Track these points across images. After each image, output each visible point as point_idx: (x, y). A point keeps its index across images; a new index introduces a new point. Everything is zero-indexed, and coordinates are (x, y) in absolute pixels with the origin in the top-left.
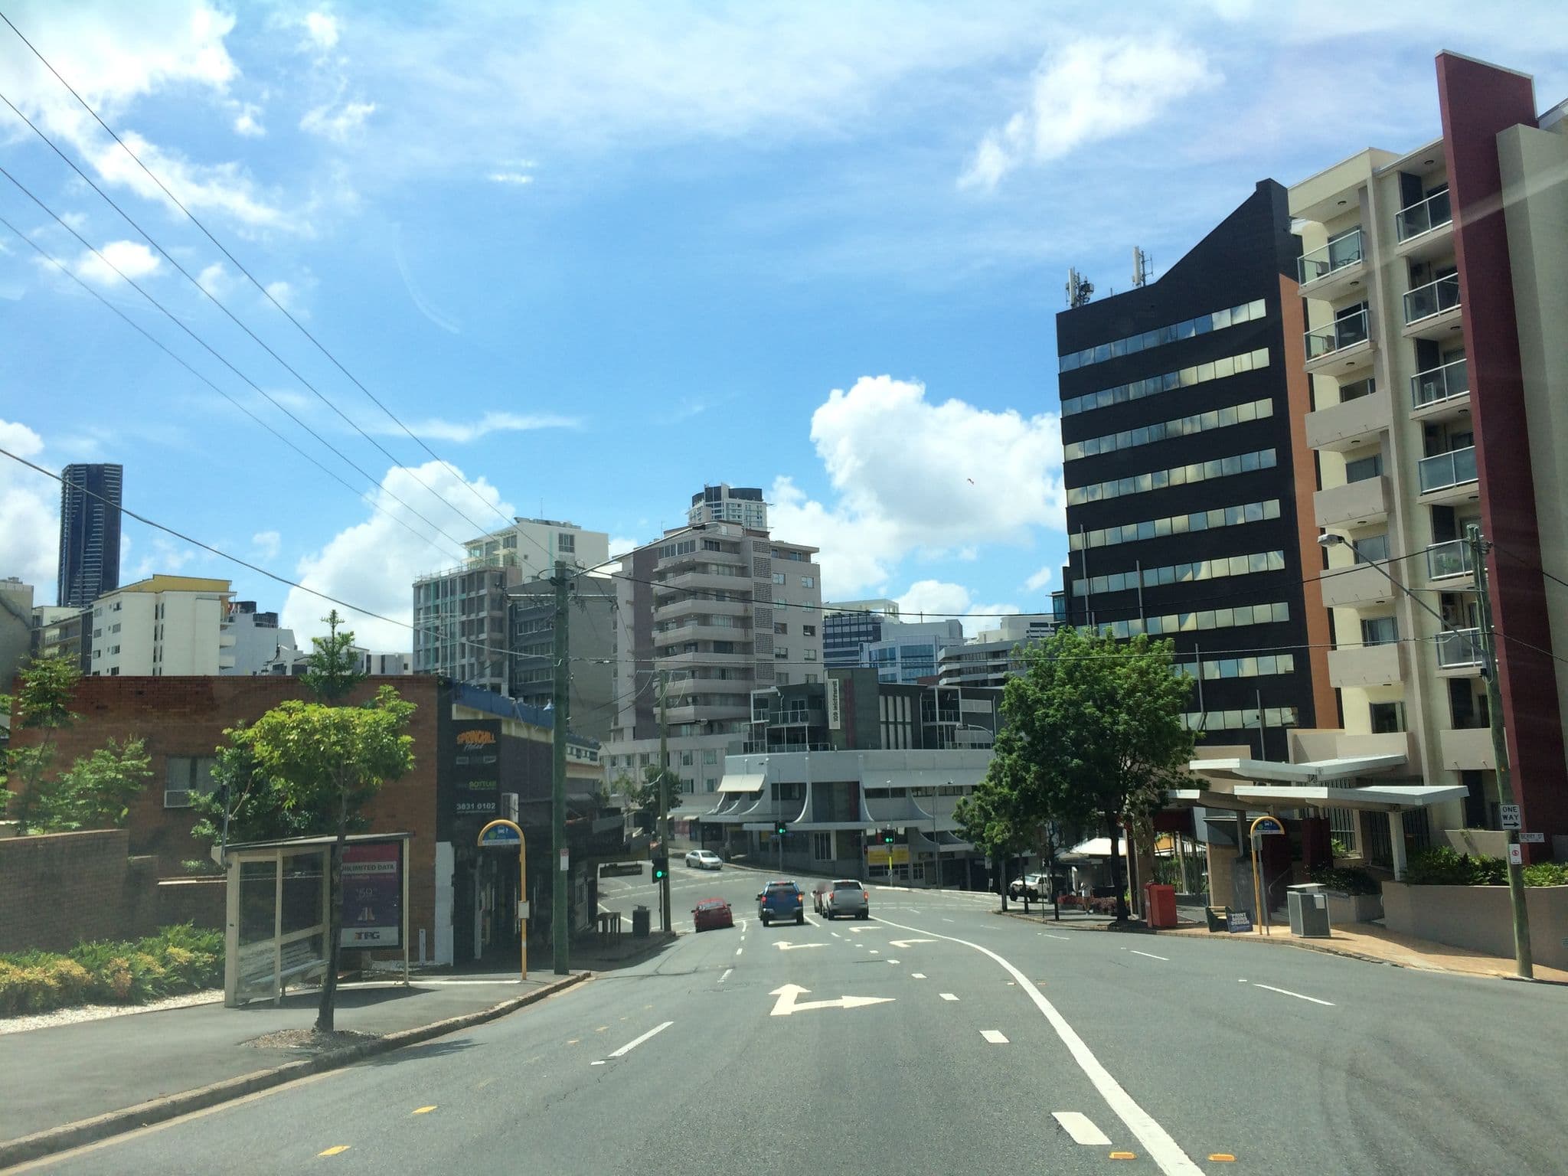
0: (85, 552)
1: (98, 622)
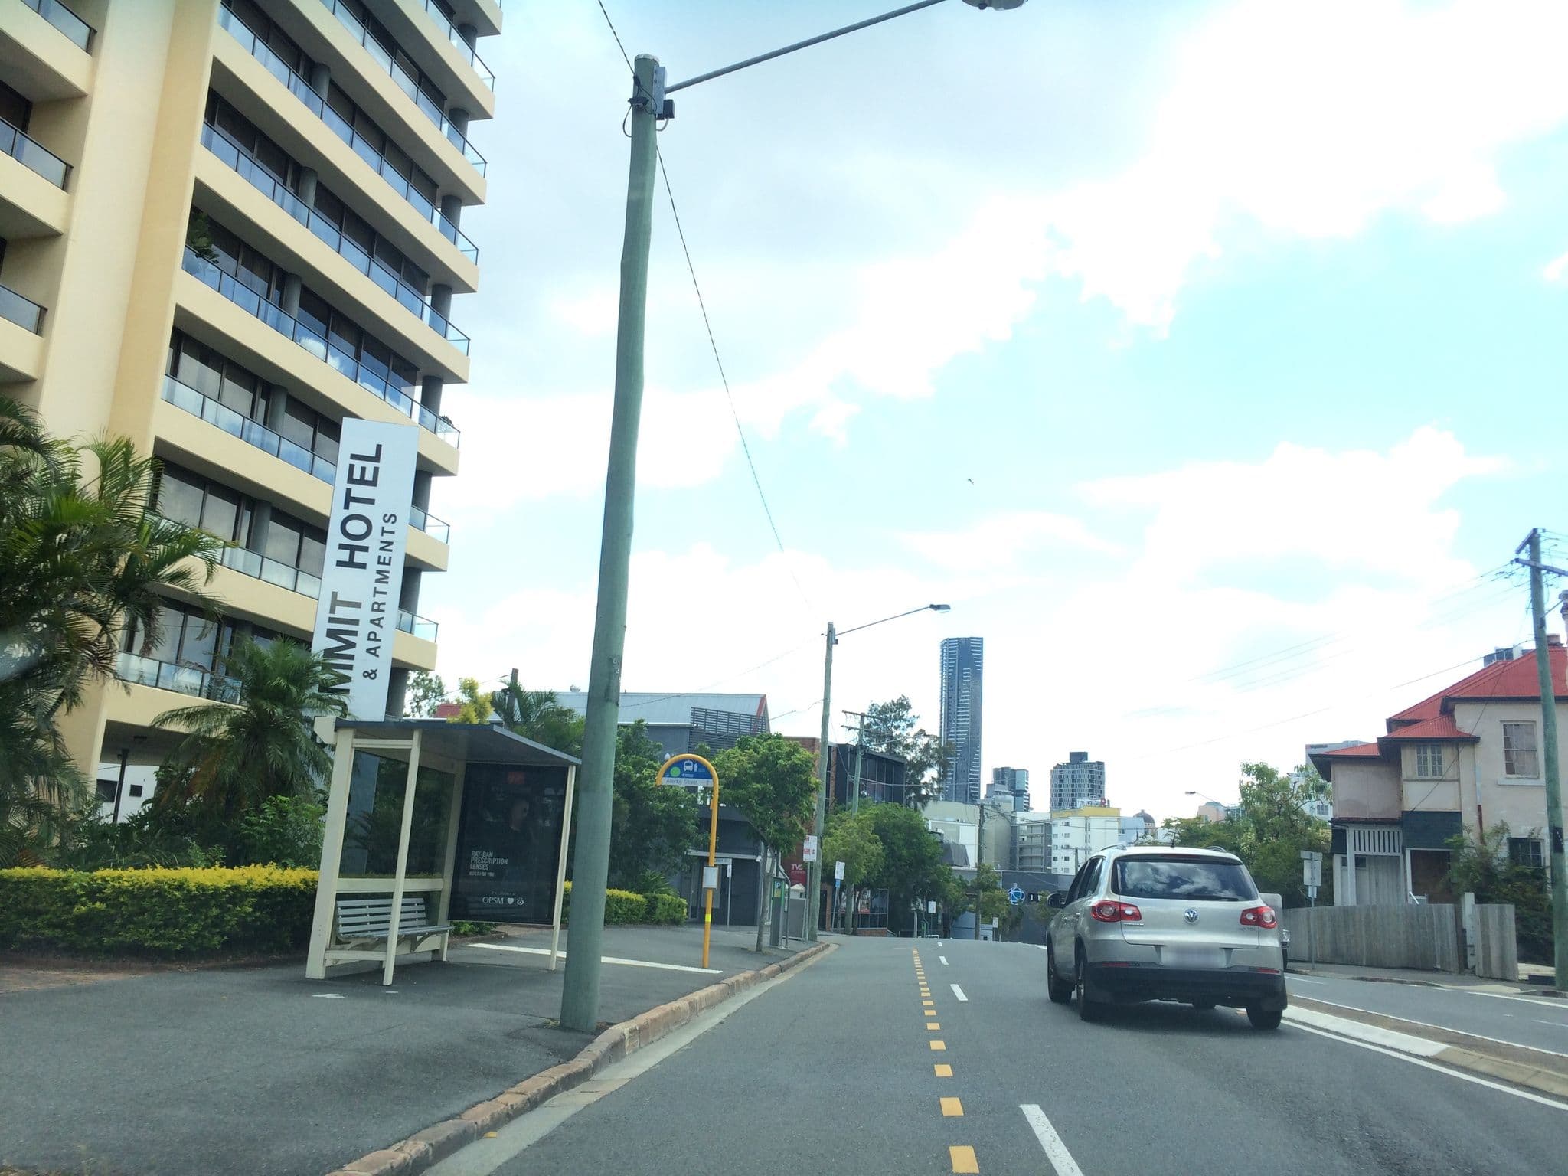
0: (958, 705)
1: (1055, 830)
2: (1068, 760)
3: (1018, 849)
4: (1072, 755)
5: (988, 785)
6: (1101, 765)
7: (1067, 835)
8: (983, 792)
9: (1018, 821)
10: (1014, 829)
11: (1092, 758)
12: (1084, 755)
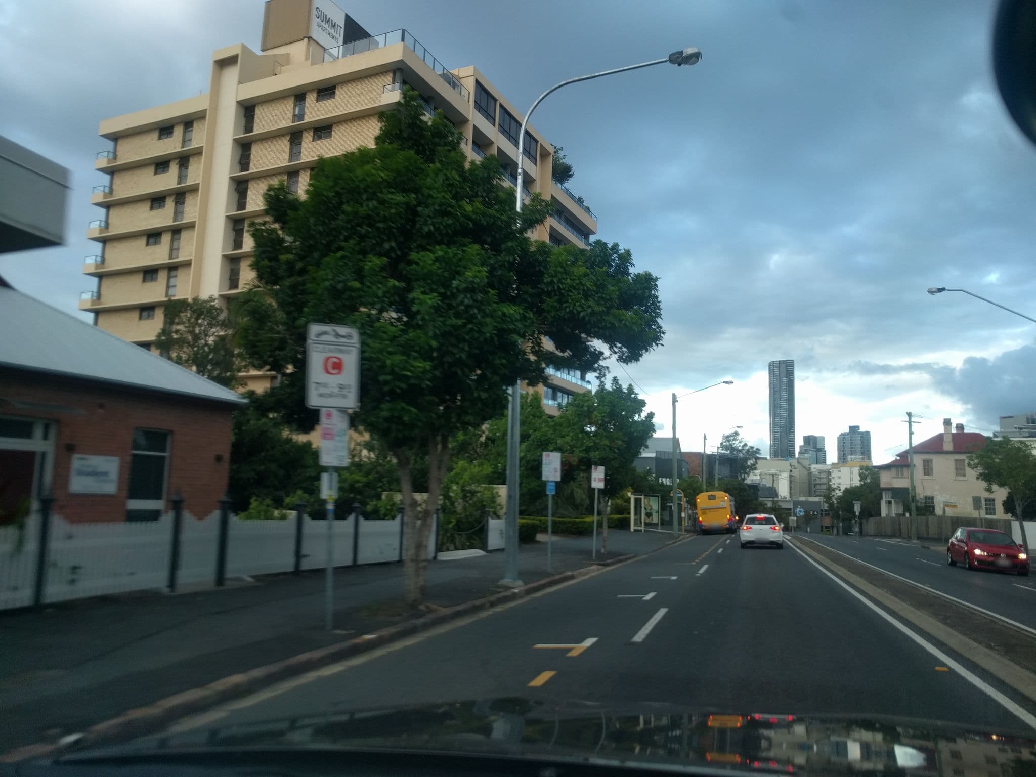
0: (780, 401)
1: (833, 475)
2: (848, 431)
3: (813, 485)
4: (851, 428)
5: (801, 447)
6: (868, 433)
7: (839, 477)
8: (797, 450)
9: (812, 470)
10: (810, 474)
11: (862, 430)
12: (858, 427)
